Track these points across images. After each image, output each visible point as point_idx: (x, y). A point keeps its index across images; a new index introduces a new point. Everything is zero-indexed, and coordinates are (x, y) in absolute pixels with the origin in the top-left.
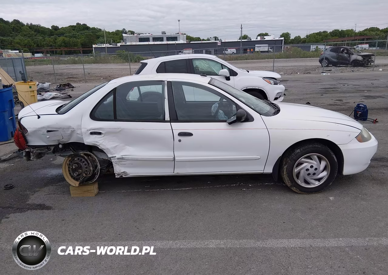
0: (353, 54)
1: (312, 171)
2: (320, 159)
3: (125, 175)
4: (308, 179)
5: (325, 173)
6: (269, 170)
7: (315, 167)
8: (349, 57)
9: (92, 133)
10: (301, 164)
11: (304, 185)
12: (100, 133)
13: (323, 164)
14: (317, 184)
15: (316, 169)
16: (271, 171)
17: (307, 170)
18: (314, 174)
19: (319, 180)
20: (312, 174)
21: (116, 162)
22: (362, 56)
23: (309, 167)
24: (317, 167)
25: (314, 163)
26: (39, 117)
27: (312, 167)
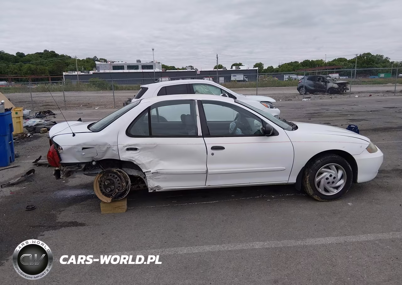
0: (329, 82)
1: (331, 179)
2: (338, 169)
3: (158, 189)
4: (328, 187)
5: (342, 182)
6: (293, 180)
7: (333, 176)
8: (326, 85)
9: (128, 149)
10: (321, 173)
11: (324, 193)
12: (136, 149)
13: (340, 173)
14: (336, 192)
15: (334, 178)
16: (295, 181)
17: (327, 179)
18: (333, 182)
19: (337, 188)
20: (331, 183)
21: (150, 176)
22: (338, 84)
23: (328, 176)
24: (335, 176)
25: (333, 172)
26: (74, 135)
27: (331, 176)
